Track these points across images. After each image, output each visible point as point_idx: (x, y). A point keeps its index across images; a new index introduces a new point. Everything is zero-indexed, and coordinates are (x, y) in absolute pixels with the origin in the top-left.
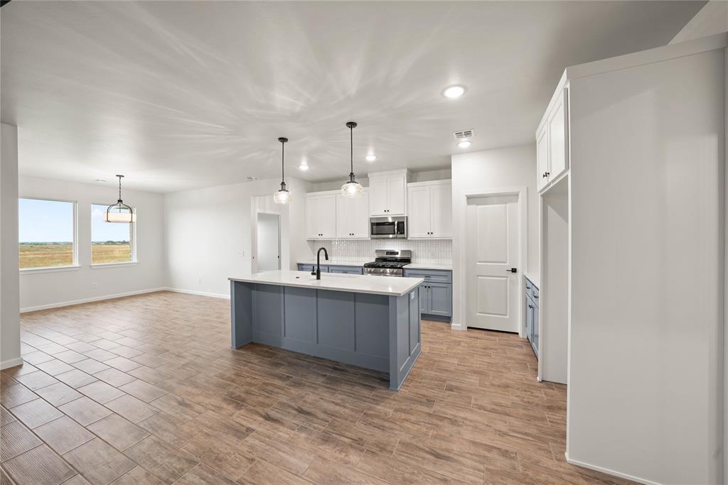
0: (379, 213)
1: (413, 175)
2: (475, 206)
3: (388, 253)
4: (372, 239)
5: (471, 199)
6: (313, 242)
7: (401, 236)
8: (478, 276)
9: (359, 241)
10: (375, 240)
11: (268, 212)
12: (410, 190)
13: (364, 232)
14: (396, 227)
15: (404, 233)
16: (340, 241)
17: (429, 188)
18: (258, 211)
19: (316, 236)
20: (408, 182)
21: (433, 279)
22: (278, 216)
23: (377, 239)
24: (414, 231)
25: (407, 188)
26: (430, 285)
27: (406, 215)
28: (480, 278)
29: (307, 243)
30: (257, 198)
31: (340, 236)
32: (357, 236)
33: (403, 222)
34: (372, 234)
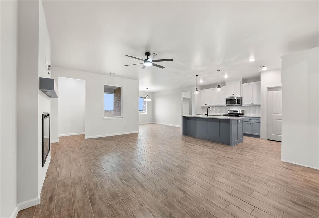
0: (230, 96)
1: (245, 81)
2: (272, 92)
3: (233, 111)
4: (227, 106)
5: (269, 89)
6: (203, 107)
7: (239, 104)
8: (273, 119)
9: (221, 107)
10: (228, 106)
11: (186, 97)
12: (243, 86)
13: (224, 103)
14: (237, 101)
15: (240, 103)
16: (214, 107)
17: (252, 85)
18: (184, 97)
19: (204, 105)
20: (242, 83)
21: (252, 121)
22: (190, 98)
23: (229, 106)
24: (245, 102)
25: (242, 85)
26: (251, 123)
27: (241, 96)
28: (274, 120)
29: (201, 107)
30: (183, 92)
31: (214, 105)
32: (220, 105)
33: (240, 99)
34: (227, 104)
